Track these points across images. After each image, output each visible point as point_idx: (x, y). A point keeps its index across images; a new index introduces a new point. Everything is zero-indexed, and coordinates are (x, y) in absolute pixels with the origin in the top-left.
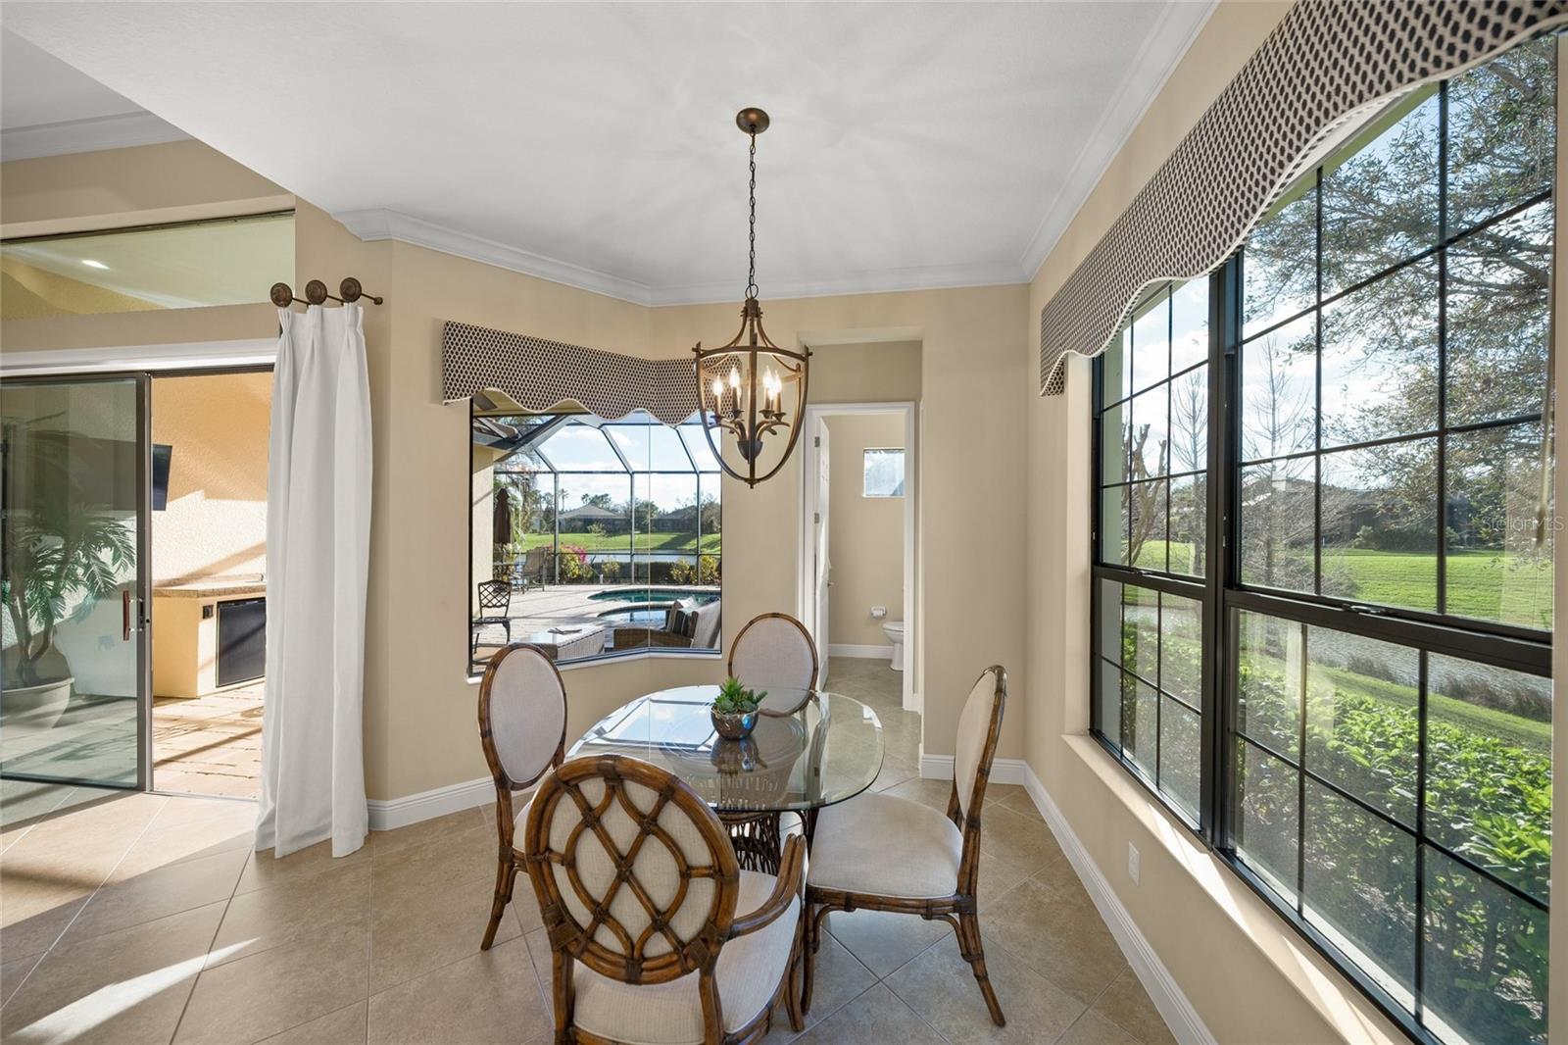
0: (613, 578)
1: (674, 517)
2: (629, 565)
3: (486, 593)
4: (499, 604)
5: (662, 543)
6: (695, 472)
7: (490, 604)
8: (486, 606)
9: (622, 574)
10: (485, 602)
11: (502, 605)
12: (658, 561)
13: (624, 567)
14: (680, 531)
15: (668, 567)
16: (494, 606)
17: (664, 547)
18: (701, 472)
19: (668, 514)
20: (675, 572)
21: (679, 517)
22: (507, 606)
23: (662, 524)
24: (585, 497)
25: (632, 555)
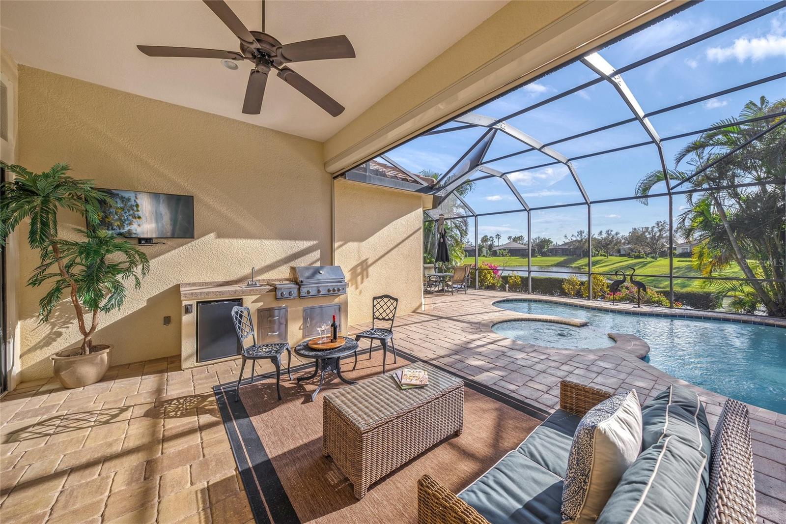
0: (514, 288)
1: (563, 247)
2: (527, 279)
3: (378, 306)
4: (387, 318)
5: (556, 262)
6: (586, 203)
7: (380, 317)
8: (377, 318)
9: (522, 285)
10: (377, 314)
11: (389, 319)
12: (551, 277)
13: (525, 280)
14: (567, 255)
15: (561, 281)
16: (384, 319)
17: (559, 265)
18: (591, 203)
19: (559, 246)
20: (566, 286)
21: (567, 247)
22: (393, 320)
23: (555, 252)
24: (510, 238)
25: (530, 272)
